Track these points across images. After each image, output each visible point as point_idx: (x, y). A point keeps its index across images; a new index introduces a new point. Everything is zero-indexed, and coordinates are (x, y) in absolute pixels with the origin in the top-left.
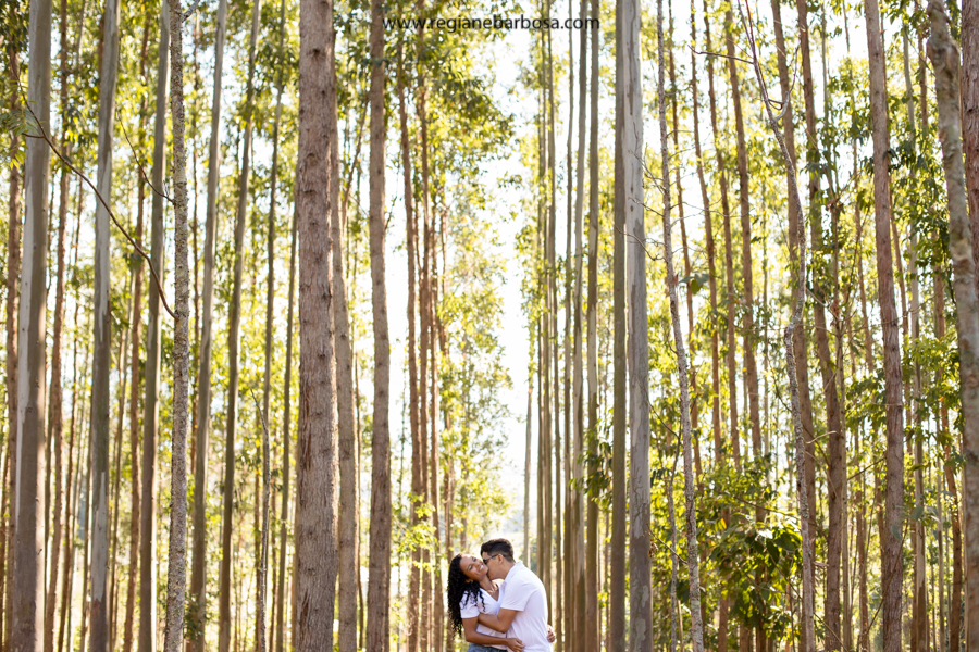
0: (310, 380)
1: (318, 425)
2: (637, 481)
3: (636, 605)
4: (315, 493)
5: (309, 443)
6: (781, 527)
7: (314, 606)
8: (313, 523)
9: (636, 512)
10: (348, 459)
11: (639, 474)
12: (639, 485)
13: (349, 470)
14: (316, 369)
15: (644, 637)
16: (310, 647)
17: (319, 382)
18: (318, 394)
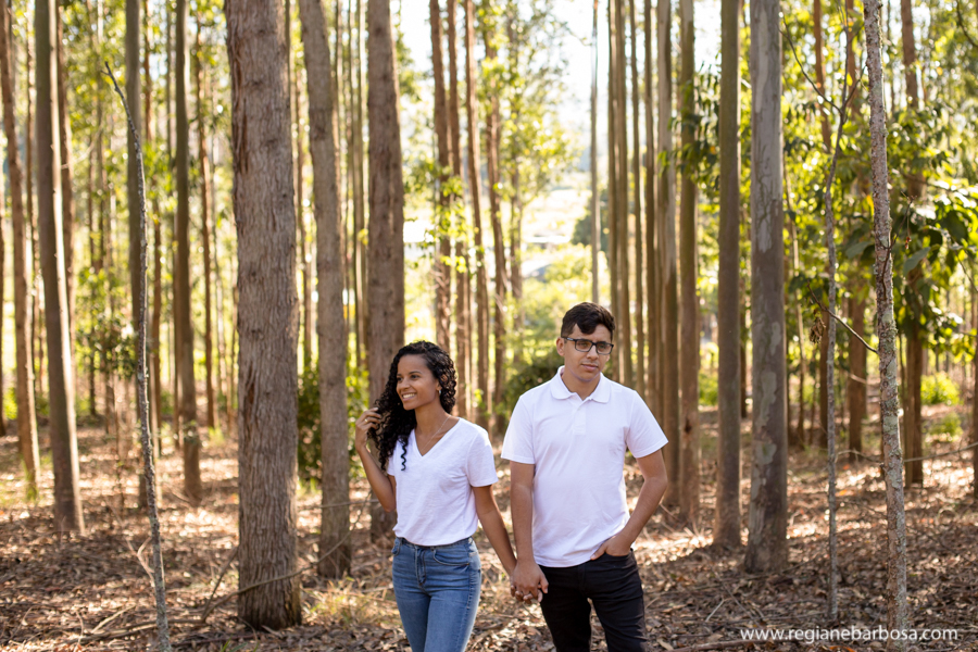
0: (240, 29)
1: (257, 100)
2: (763, 165)
3: (762, 351)
4: (257, 210)
5: (244, 130)
6: (947, 202)
7: (263, 388)
8: (256, 257)
9: (761, 212)
10: (323, 138)
11: (766, 155)
12: (767, 172)
13: (324, 156)
14: (249, 11)
15: (774, 399)
16: (260, 450)
17: (255, 30)
18: (254, 51)
